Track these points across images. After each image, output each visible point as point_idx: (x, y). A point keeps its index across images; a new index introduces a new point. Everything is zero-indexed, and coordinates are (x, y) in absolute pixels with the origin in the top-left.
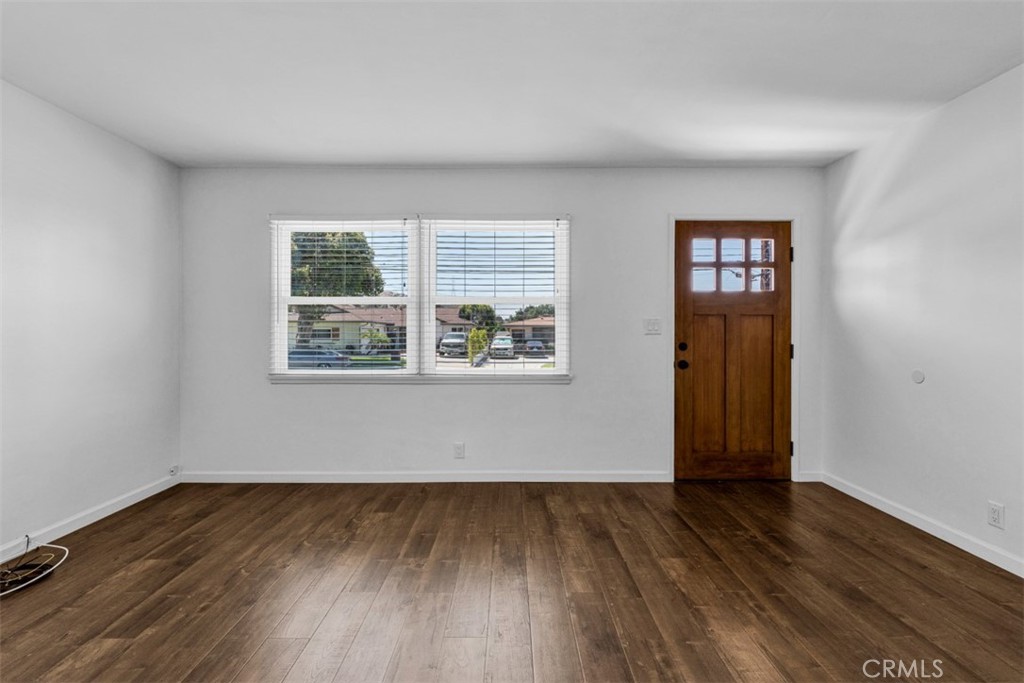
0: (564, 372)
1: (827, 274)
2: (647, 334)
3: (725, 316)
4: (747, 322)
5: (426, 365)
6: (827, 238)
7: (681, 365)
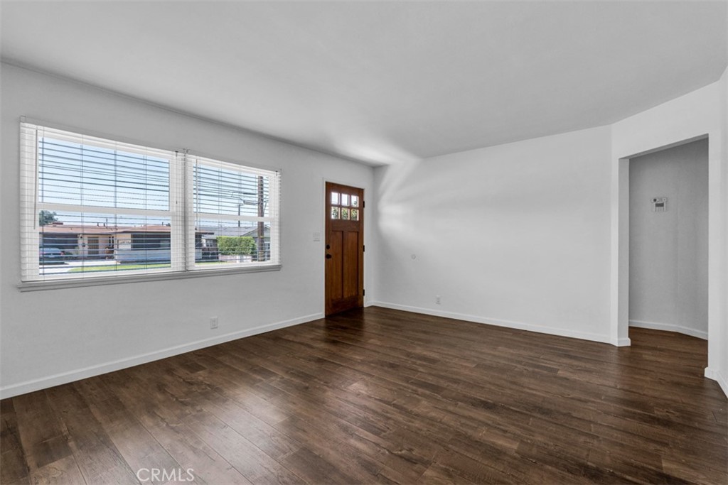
0: (277, 264)
1: (376, 215)
2: (315, 241)
3: (343, 232)
4: (350, 234)
5: (190, 264)
6: (376, 199)
7: (328, 256)
